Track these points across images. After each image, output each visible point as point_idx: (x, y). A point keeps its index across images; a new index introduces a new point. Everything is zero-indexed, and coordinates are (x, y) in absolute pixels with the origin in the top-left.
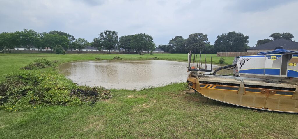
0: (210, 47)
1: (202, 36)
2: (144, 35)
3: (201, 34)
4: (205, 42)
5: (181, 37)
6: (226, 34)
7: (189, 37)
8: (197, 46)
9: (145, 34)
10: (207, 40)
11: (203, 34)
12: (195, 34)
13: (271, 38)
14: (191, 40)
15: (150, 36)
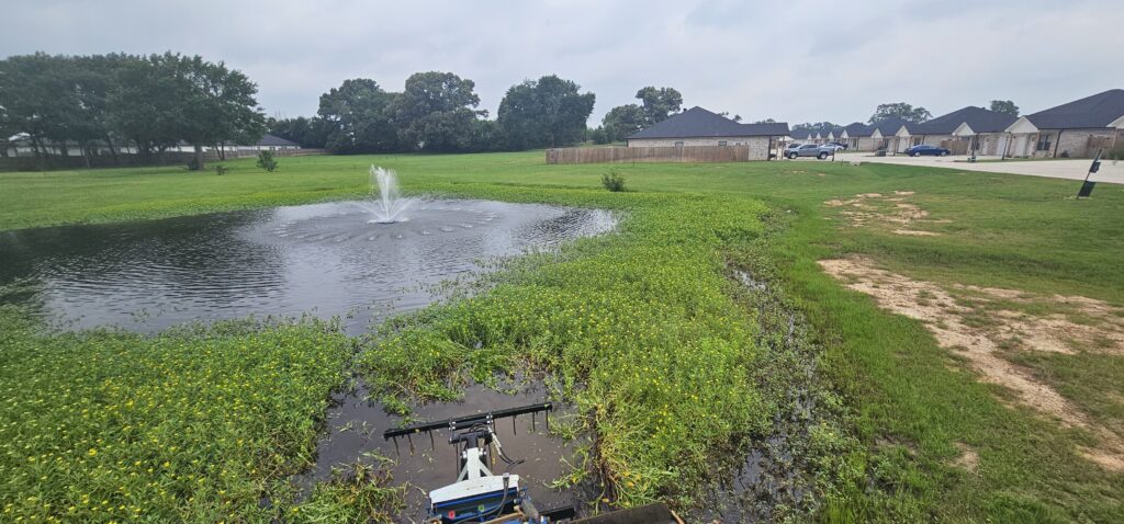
0: (488, 126)
1: (456, 86)
2: (197, 65)
3: (450, 76)
4: (470, 107)
5: (370, 84)
6: (534, 83)
7: (407, 87)
8: (443, 125)
9: (198, 59)
10: (475, 100)
11: (457, 78)
12: (428, 75)
13: (640, 103)
14: (419, 101)
15: (234, 74)
